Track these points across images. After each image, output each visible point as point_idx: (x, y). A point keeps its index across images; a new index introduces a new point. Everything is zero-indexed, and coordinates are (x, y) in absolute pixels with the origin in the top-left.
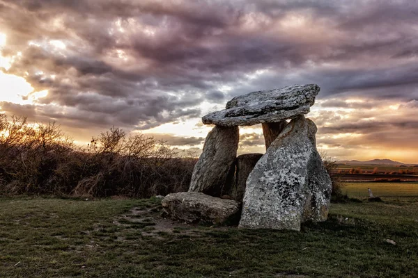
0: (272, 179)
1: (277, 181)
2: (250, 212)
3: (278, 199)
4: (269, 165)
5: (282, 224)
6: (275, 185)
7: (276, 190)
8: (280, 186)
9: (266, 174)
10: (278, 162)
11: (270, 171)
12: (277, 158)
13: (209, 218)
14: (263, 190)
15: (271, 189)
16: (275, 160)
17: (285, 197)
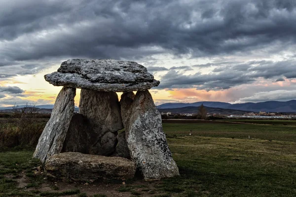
0: (150, 137)
1: (155, 138)
2: (150, 166)
3: (161, 152)
4: (144, 126)
5: (172, 172)
6: (156, 142)
7: (158, 146)
8: (159, 143)
9: (145, 133)
10: (150, 123)
11: (147, 131)
12: (148, 120)
13: (117, 176)
14: (148, 147)
15: (154, 145)
16: (147, 122)
17: (165, 151)
